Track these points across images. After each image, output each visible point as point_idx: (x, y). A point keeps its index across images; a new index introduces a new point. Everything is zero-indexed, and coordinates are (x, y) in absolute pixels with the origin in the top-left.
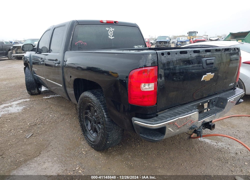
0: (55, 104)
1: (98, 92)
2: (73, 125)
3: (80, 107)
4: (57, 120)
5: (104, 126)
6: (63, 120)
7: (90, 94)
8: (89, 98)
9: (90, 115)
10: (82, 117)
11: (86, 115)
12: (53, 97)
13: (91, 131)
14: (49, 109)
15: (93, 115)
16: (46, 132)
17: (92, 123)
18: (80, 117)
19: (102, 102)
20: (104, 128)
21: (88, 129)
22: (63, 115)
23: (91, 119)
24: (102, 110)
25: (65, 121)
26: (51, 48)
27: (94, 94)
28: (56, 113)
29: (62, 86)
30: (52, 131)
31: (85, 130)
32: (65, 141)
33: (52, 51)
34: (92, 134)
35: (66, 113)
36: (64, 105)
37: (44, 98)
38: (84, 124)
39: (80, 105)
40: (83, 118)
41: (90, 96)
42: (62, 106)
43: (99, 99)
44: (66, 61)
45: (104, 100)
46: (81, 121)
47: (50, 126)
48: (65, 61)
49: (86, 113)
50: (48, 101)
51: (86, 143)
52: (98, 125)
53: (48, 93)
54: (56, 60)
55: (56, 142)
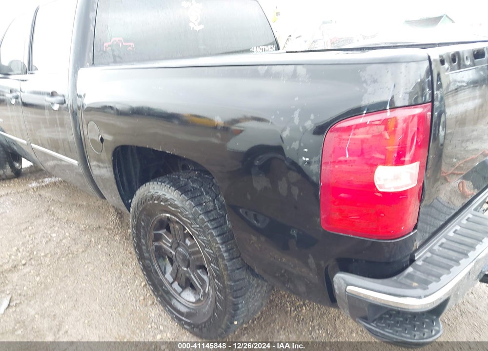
0: (62, 200)
1: (193, 182)
2: (117, 259)
3: (137, 222)
4: (74, 249)
5: (223, 283)
6: (87, 246)
7: (170, 191)
8: (166, 200)
9: (169, 242)
10: (144, 247)
11: (156, 244)
12: (55, 183)
13: (176, 285)
14: (46, 216)
15: (179, 245)
16: (46, 288)
17: (176, 264)
18: (138, 247)
19: (210, 214)
20: (224, 287)
21: (166, 279)
22: (85, 231)
23: (174, 253)
24: (212, 236)
25: (94, 247)
26: (34, 63)
27: (183, 190)
28: (66, 226)
29: (77, 165)
30: (62, 284)
31: (156, 282)
32: (103, 311)
33: (36, 69)
34: (180, 295)
35: (94, 224)
36: (85, 203)
37: (30, 186)
38: (153, 266)
39: (138, 218)
40: (148, 252)
41: (168, 196)
42: (80, 206)
43: (201, 204)
44: (84, 95)
45: (215, 205)
46: (141, 257)
47: (57, 269)
48: (80, 97)
49: (158, 238)
50: (43, 192)
51: (162, 313)
52: (199, 271)
53: (39, 174)
54: (53, 94)
55: (79, 317)
